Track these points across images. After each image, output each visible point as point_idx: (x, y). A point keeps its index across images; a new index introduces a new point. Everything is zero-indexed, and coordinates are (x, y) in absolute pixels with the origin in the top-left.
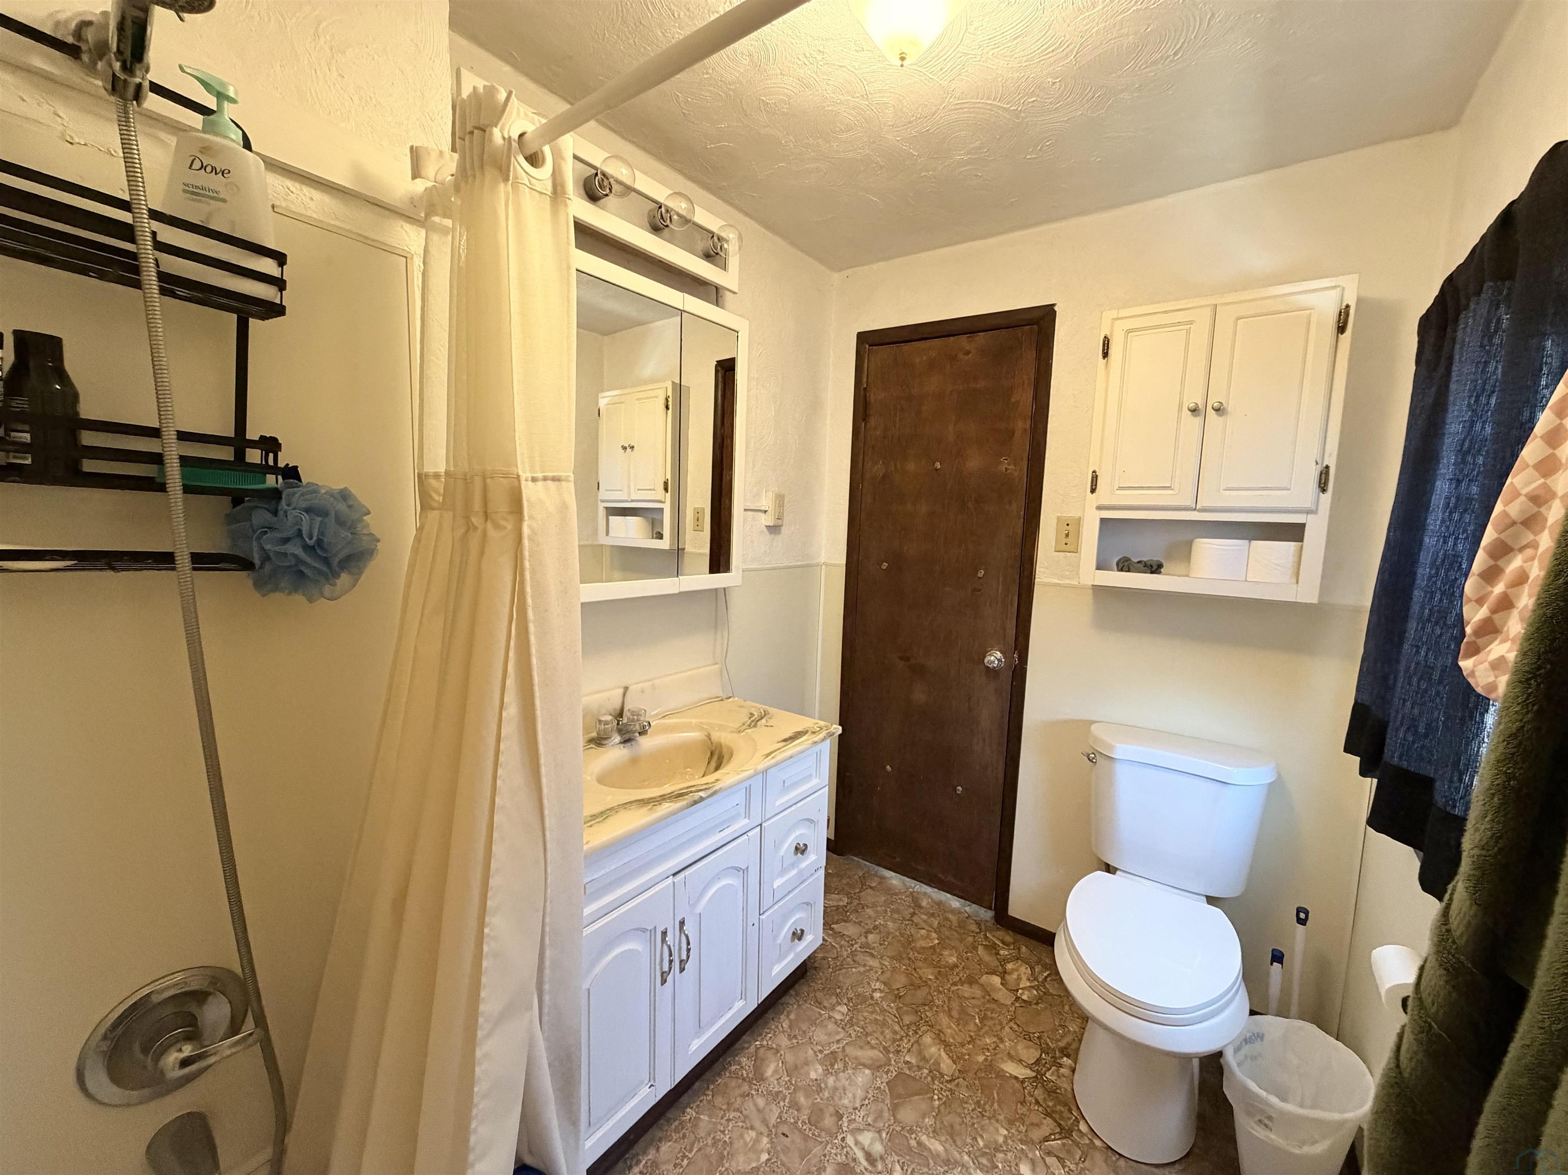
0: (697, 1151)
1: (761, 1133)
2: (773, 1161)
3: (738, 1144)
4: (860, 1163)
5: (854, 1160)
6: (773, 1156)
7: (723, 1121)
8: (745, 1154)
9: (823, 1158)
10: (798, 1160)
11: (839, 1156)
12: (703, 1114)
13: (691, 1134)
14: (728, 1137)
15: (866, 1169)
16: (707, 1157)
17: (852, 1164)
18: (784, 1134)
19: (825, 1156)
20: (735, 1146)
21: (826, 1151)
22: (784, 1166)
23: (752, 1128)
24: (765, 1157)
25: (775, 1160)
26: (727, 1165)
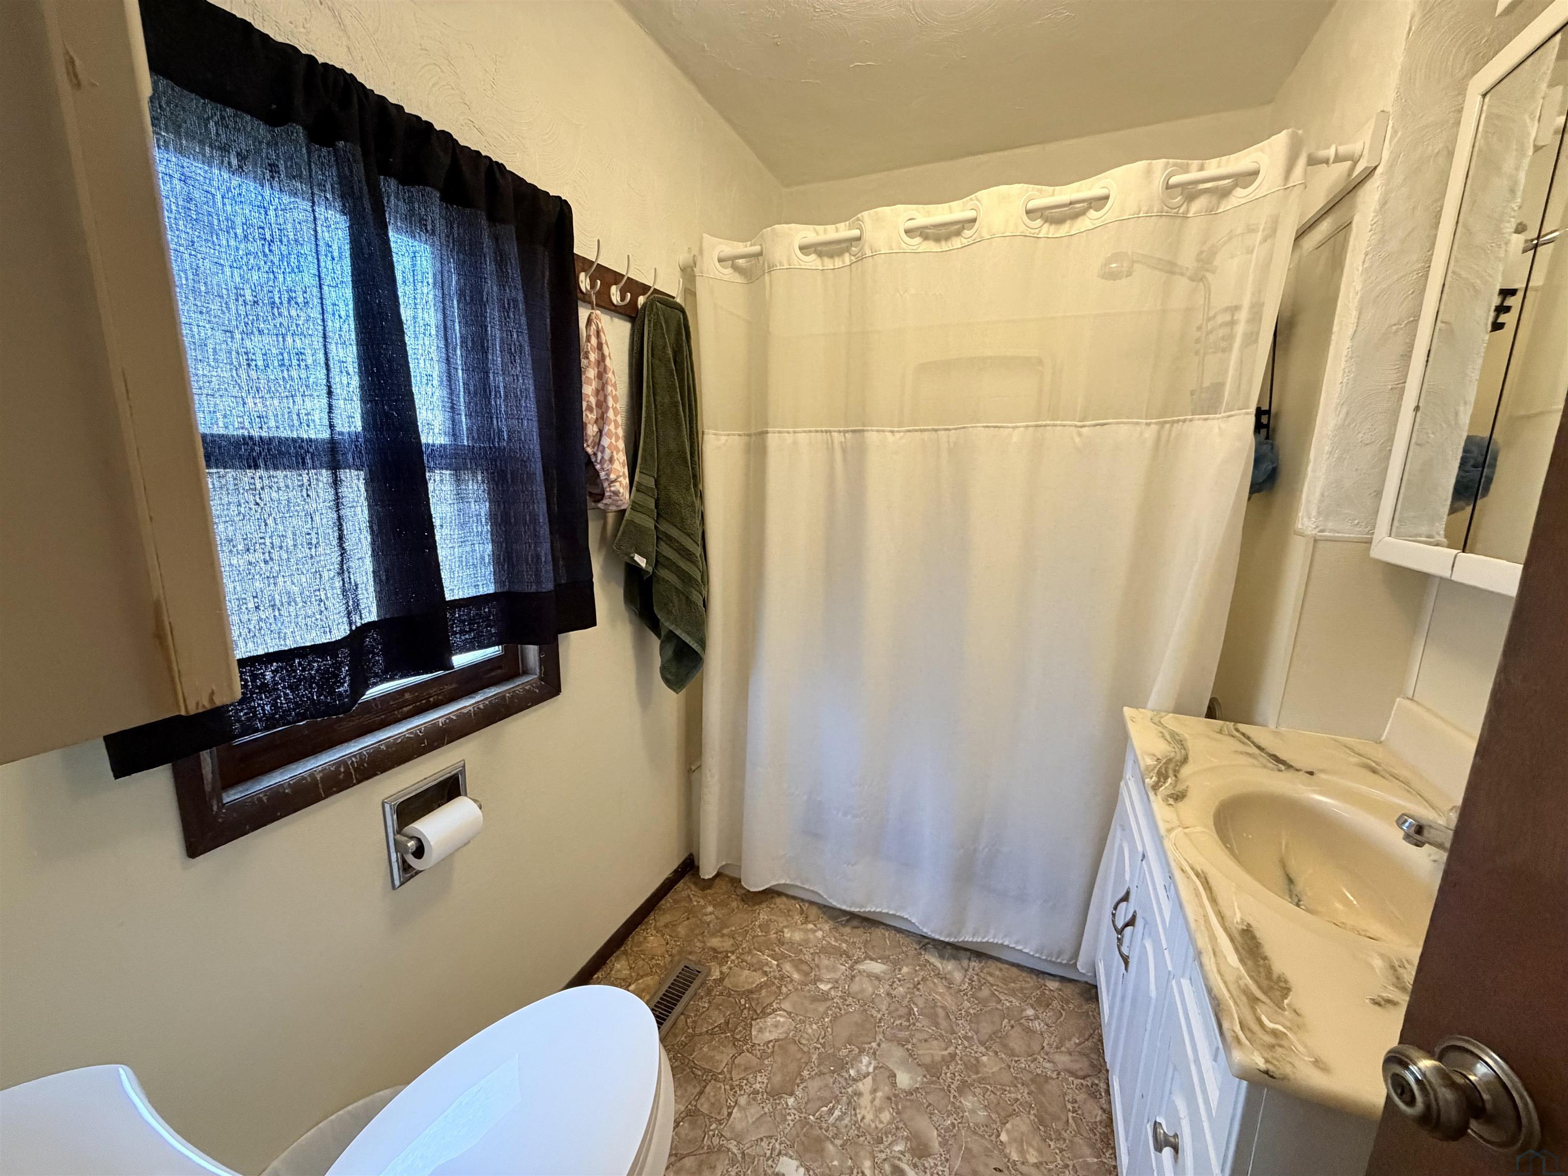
0: (1068, 1120)
1: (1023, 1163)
2: (994, 1136)
3: (1036, 1141)
4: (909, 1165)
5: (915, 1166)
6: (996, 1142)
7: (1070, 1163)
8: (1023, 1133)
9: (948, 1157)
10: (970, 1145)
11: (932, 1164)
12: (1097, 1163)
13: (1088, 1137)
14: (1052, 1147)
15: (900, 1159)
16: (1056, 1118)
17: (916, 1159)
18: (1000, 1171)
19: (947, 1160)
20: (1038, 1138)
21: (948, 1166)
22: (981, 1136)
23: (1037, 1166)
24: (1004, 1137)
25: (992, 1138)
26: (1032, 1117)
